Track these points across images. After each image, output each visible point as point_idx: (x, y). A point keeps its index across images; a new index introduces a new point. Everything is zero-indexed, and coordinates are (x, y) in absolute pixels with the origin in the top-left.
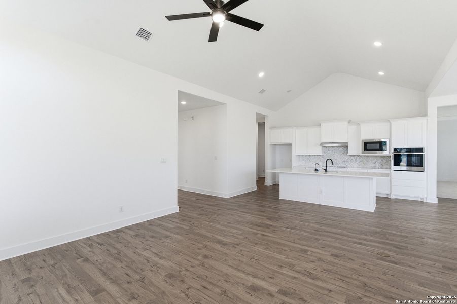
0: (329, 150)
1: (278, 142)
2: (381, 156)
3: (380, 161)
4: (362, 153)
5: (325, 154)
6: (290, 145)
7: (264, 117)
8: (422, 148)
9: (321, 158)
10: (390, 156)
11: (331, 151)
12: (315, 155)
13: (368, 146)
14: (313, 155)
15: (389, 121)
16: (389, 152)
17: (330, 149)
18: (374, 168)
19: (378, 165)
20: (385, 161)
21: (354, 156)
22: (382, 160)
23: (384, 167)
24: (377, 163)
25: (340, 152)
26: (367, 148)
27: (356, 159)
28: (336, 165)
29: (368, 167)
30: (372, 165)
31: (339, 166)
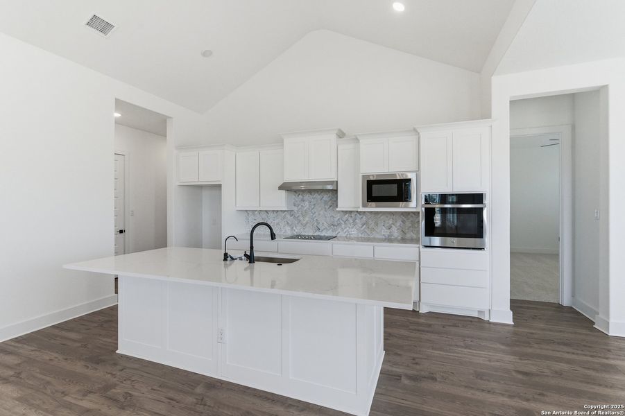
0: (303, 200)
1: (194, 180)
2: (403, 213)
3: (399, 223)
4: (364, 206)
5: (295, 209)
6: (219, 186)
7: (166, 120)
8: (482, 194)
9: (288, 216)
10: (419, 213)
11: (307, 203)
12: (277, 211)
13: (377, 191)
14: (273, 211)
15: (415, 130)
16: (415, 204)
17: (307, 196)
18: (389, 240)
19: (396, 233)
20: (408, 224)
21: (351, 212)
22: (403, 222)
23: (408, 236)
24: (394, 229)
25: (326, 203)
26: (373, 195)
27: (354, 221)
28: (317, 233)
29: (378, 236)
30: (385, 232)
31: (322, 234)
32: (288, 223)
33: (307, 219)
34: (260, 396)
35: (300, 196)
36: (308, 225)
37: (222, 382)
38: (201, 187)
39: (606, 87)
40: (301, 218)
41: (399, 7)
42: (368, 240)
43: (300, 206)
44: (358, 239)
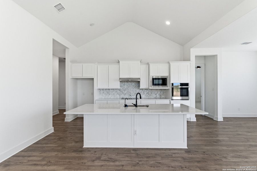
0: (124, 85)
1: (79, 76)
3: (159, 93)
5: (121, 88)
7: (65, 49)
8: (188, 83)
9: (118, 91)
11: (126, 86)
12: (113, 89)
15: (169, 62)
17: (126, 83)
18: (156, 98)
19: (158, 96)
20: (162, 93)
22: (160, 92)
23: (162, 97)
24: (157, 94)
25: (133, 86)
26: (155, 83)
27: (144, 92)
28: (130, 97)
29: (152, 97)
30: (155, 96)
31: (132, 97)
32: (118, 94)
33: (126, 92)
34: (154, 150)
35: (123, 83)
36: (126, 94)
37: (138, 149)
38: (77, 79)
39: (217, 55)
40: (124, 92)
41: (168, 23)
42: (149, 99)
43: (123, 87)
44: (145, 98)
